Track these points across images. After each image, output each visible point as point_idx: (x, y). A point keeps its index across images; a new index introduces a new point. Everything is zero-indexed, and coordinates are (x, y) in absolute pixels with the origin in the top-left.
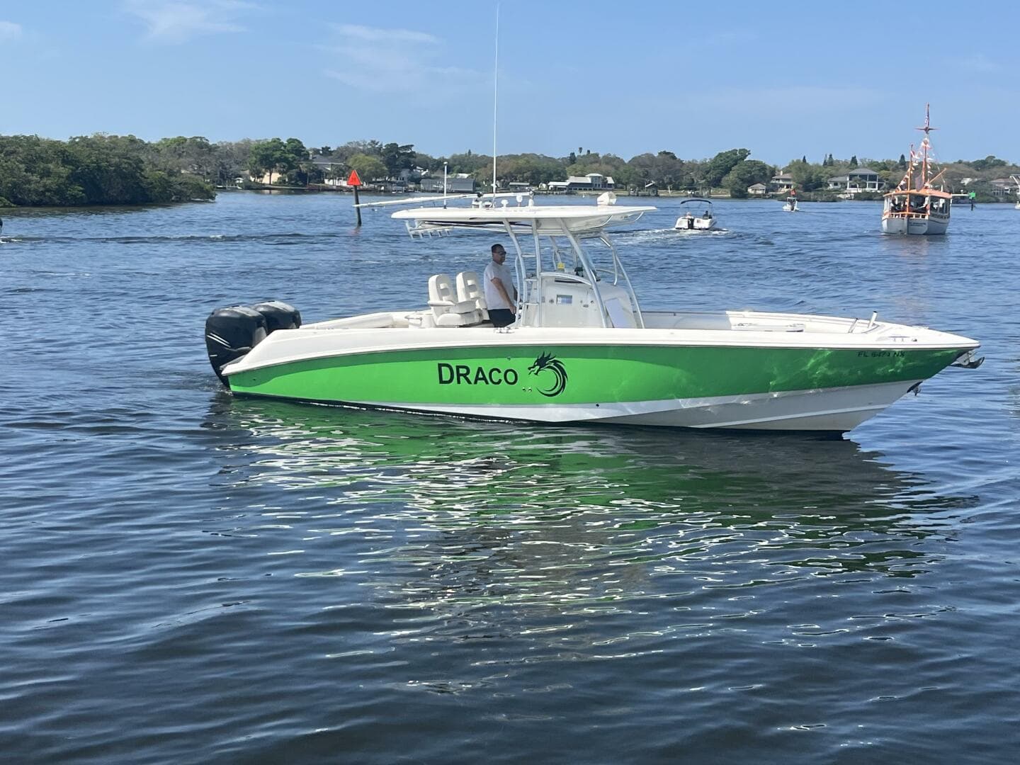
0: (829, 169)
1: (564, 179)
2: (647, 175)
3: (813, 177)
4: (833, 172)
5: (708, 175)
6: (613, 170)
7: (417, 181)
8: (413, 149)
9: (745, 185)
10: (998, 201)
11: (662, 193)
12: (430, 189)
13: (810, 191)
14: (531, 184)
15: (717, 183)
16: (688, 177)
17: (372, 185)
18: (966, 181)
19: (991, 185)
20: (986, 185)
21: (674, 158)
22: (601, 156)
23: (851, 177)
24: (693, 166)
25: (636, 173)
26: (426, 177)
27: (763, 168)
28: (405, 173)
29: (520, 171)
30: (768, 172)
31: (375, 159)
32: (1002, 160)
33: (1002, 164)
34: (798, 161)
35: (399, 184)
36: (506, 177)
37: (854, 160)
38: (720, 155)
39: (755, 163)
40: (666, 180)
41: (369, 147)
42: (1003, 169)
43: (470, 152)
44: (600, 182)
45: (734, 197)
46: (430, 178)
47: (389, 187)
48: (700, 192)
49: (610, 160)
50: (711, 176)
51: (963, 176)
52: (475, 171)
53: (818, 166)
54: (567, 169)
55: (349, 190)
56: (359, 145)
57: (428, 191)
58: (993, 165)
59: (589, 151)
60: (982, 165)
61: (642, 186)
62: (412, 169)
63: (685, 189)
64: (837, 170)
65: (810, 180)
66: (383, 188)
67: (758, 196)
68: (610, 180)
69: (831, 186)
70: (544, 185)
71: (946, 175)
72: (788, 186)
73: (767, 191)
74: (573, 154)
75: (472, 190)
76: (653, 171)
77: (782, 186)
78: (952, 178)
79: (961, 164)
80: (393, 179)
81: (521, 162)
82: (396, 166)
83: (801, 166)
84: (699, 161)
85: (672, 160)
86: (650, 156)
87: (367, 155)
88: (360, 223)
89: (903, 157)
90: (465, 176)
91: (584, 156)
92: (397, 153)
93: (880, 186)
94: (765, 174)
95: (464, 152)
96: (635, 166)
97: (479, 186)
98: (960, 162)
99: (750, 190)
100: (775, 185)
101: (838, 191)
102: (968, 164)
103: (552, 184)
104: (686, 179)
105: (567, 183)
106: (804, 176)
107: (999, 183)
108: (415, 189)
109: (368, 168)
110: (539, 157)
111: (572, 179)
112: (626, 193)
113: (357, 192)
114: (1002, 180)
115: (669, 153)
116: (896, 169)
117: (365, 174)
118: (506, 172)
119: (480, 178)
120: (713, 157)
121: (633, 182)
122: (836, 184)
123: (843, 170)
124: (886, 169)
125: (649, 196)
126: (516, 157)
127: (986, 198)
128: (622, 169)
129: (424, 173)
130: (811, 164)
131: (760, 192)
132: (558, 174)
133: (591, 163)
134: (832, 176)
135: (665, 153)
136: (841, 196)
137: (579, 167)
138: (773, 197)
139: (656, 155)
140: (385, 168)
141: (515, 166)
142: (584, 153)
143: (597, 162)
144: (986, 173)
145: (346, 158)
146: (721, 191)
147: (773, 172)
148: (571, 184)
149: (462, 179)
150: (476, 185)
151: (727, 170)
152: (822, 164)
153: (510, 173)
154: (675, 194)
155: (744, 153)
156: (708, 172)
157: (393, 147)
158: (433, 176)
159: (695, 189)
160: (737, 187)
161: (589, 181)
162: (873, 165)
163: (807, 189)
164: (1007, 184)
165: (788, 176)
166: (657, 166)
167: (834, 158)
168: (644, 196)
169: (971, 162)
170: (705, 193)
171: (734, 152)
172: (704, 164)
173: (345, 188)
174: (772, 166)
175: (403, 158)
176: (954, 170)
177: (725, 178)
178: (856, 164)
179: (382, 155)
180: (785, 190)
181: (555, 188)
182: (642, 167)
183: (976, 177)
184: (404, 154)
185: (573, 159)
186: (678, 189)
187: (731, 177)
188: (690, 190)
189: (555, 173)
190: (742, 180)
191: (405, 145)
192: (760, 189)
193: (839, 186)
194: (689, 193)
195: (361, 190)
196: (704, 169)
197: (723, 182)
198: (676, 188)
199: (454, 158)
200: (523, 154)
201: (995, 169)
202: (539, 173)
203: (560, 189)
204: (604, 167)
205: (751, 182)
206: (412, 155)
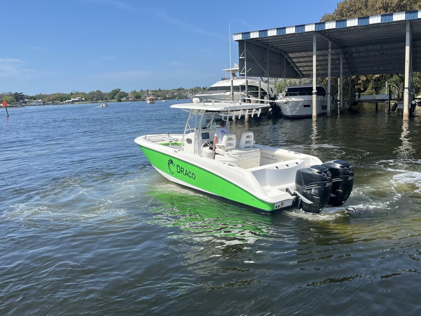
0: (142, 93)
1: (70, 99)
2: (93, 97)
3: (138, 95)
4: (143, 93)
5: (110, 96)
6: (84, 96)
7: (26, 103)
8: (23, 94)
9: (121, 98)
10: (184, 98)
11: (98, 101)
12: (30, 105)
13: (138, 99)
14: (61, 101)
15: (113, 98)
16: (105, 97)
17: (11, 105)
18: (176, 94)
19: (182, 95)
20: (180, 95)
21: (100, 92)
22: (80, 92)
23: (148, 94)
24: (106, 94)
25: (90, 97)
26: (28, 101)
27: (125, 93)
28: (21, 101)
29: (57, 98)
30: (126, 95)
31: (11, 97)
32: (184, 88)
33: (183, 89)
34: (134, 91)
35: (19, 104)
36: (53, 100)
37: (148, 90)
38: (113, 90)
39: (122, 92)
40: (99, 98)
41: (9, 94)
42: (184, 90)
43: (41, 94)
44: (81, 100)
45: (118, 101)
46: (29, 102)
47: (17, 105)
48: (109, 100)
49: (82, 94)
50: (111, 96)
51: (175, 93)
52: (43, 99)
53: (139, 92)
54: (71, 96)
55: (4, 107)
56: (6, 93)
57: (29, 105)
58: (182, 90)
59: (76, 92)
60: (179, 90)
61: (92, 100)
62: (23, 99)
63: (105, 100)
64: (144, 93)
65: (137, 96)
66: (15, 105)
67: (124, 101)
68: (83, 99)
69: (143, 97)
70: (64, 102)
71: (171, 93)
72: (132, 98)
73: (126, 99)
74: (72, 92)
75: (43, 104)
76: (95, 96)
77: (130, 98)
78: (172, 93)
79: (174, 90)
80: (18, 103)
81: (57, 95)
82: (18, 99)
83: (135, 92)
84: (107, 92)
85: (100, 93)
86: (94, 92)
87: (9, 96)
88: (8, 116)
89: (160, 89)
90: (40, 100)
91: (75, 93)
92: (18, 95)
93: (155, 96)
94: (125, 95)
95: (39, 94)
96: (90, 95)
97: (45, 103)
98: (174, 89)
99: (122, 99)
100: (128, 98)
101: (145, 98)
102: (176, 90)
103: (67, 101)
104: (104, 97)
105: (71, 101)
106: (136, 95)
107: (183, 94)
108: (25, 105)
109: (9, 100)
110: (62, 94)
111: (72, 99)
112: (88, 102)
113: (6, 107)
114: (184, 93)
115: (99, 91)
116: (158, 92)
117: (9, 102)
118: (53, 99)
119: (45, 101)
120: (111, 91)
121: (90, 99)
122: (144, 97)
123: (145, 93)
124: (156, 92)
125: (95, 102)
126: (55, 94)
127: (181, 98)
128: (86, 96)
129: (27, 100)
130: (137, 91)
131: (125, 100)
132: (68, 98)
133: (77, 95)
134: (143, 94)
135: (98, 91)
136: (146, 99)
137: (74, 96)
138: (128, 101)
139: (95, 91)
140: (15, 100)
141: (55, 97)
142: (75, 92)
143: (79, 94)
144: (180, 92)
145: (2, 98)
146: (114, 100)
147: (127, 94)
148: (73, 101)
149: (40, 101)
150: (44, 103)
151: (115, 94)
152: (140, 91)
153: (54, 99)
154: (102, 101)
155: (119, 90)
156: (110, 95)
157: (16, 94)
158: (30, 101)
159: (107, 100)
160: (119, 99)
161: (77, 99)
162: (152, 91)
163: (137, 98)
164: (185, 94)
165: (131, 95)
166: (96, 94)
167: (143, 90)
168: (93, 103)
169: (176, 89)
170: (110, 101)
171: (117, 89)
172: (109, 93)
173: (2, 106)
174: (127, 93)
175: (20, 96)
176: (172, 91)
177: (115, 97)
178: (148, 91)
179: (13, 96)
180: (131, 99)
181: (68, 102)
182: (92, 95)
183: (178, 93)
184: (20, 95)
185: (72, 94)
186: (103, 100)
187: (117, 96)
188: (106, 100)
189: (67, 98)
190: (120, 97)
191: (20, 93)
192: (124, 99)
193: (145, 97)
194: (106, 101)
195: (7, 107)
196: (109, 95)
197: (115, 98)
198: (102, 100)
199: (36, 96)
200: (57, 94)
201: (182, 91)
202: (62, 98)
203: (69, 102)
204: (81, 95)
205: (122, 97)
206: (23, 95)
